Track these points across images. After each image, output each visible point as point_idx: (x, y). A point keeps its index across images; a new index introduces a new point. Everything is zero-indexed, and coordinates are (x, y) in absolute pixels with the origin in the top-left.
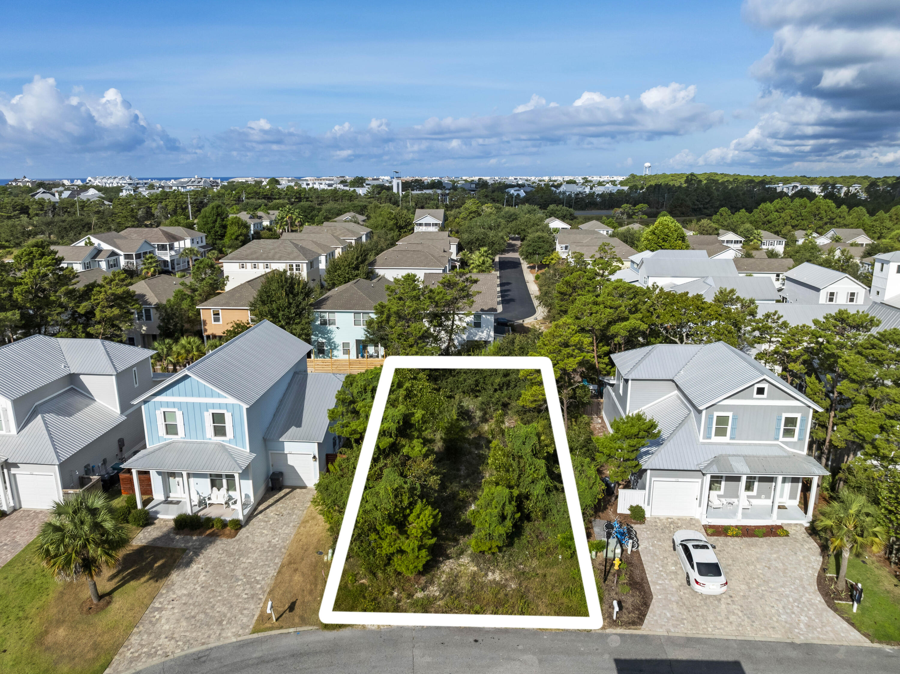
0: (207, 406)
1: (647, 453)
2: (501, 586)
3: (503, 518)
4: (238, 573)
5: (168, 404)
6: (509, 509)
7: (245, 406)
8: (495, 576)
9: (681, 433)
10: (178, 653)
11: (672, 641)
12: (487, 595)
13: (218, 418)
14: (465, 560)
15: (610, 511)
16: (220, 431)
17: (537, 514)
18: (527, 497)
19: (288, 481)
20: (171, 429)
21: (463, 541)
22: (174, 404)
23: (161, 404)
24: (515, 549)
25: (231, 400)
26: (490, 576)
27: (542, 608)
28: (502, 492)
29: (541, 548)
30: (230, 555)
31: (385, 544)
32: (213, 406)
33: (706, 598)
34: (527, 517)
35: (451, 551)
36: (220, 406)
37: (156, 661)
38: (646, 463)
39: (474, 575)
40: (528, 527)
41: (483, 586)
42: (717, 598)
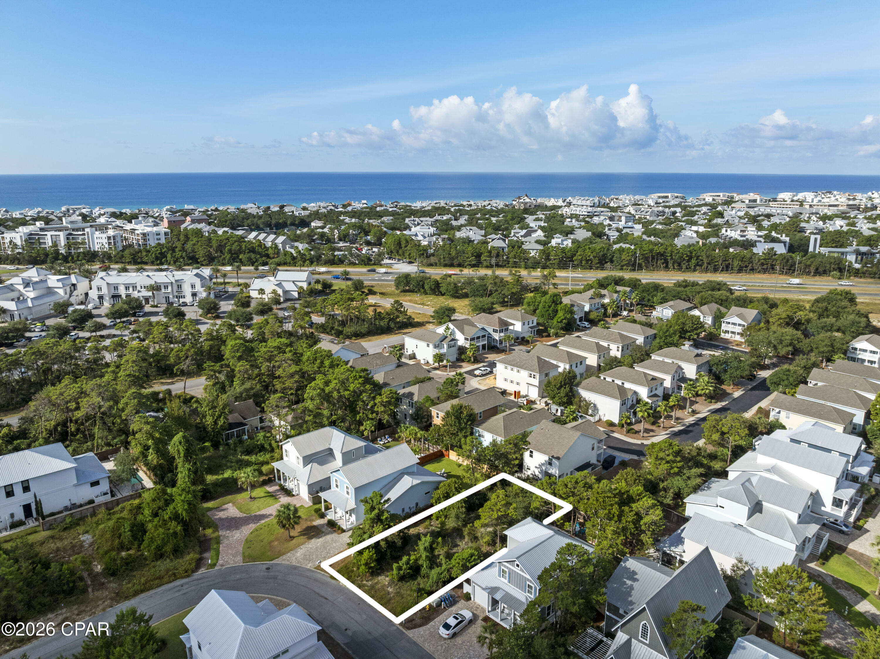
0: (345, 483)
7: (353, 487)
13: (348, 488)
14: (388, 579)
16: (348, 493)
20: (337, 486)
22: (338, 478)
23: (335, 476)
25: (349, 483)
26: (389, 589)
30: (332, 540)
39: (385, 585)
41: (383, 590)
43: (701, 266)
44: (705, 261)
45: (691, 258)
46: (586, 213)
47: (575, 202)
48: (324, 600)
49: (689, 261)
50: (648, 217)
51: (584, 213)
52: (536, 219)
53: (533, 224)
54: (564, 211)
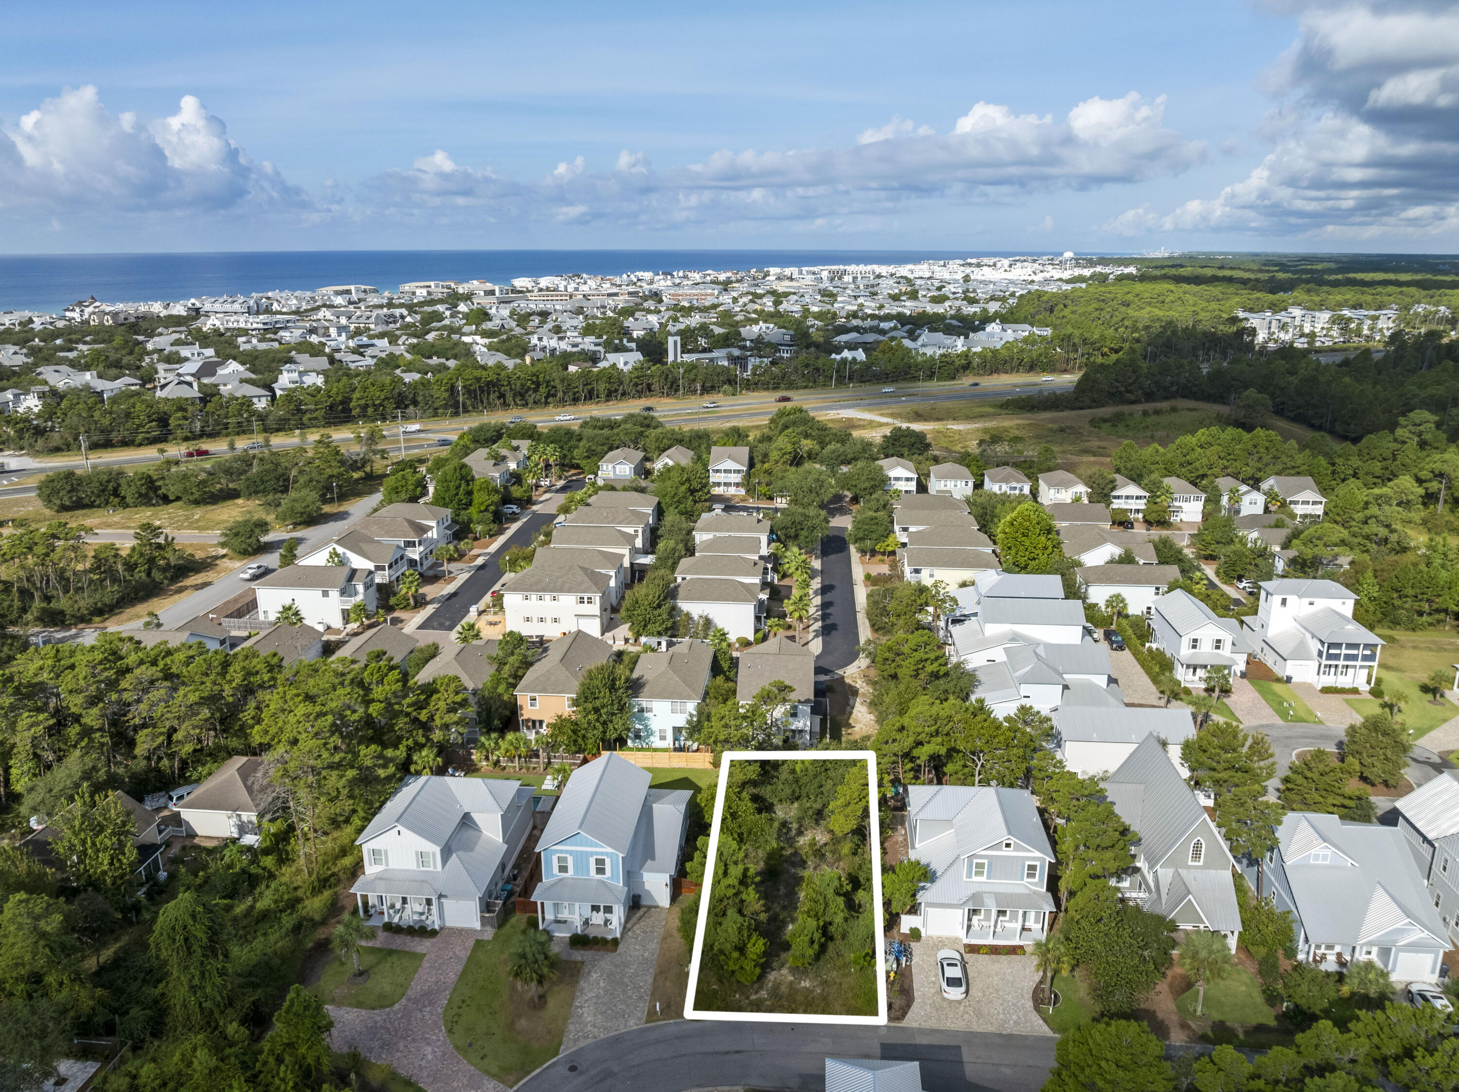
0: (592, 854)
1: (923, 888)
2: (809, 991)
3: (812, 942)
4: (626, 980)
5: (562, 851)
6: (817, 936)
7: (621, 855)
8: (806, 984)
9: (948, 873)
10: (602, 1036)
11: (921, 1031)
12: (800, 998)
13: (600, 862)
14: (784, 971)
15: (895, 931)
16: (601, 871)
17: (838, 936)
18: (830, 923)
19: (644, 902)
20: (563, 869)
21: (783, 956)
22: (567, 852)
23: (557, 851)
24: (821, 963)
25: (609, 850)
26: (803, 984)
27: (838, 1007)
28: (812, 923)
29: (839, 962)
30: (617, 966)
31: (731, 963)
32: (597, 853)
33: (951, 1002)
34: (832, 938)
35: (775, 965)
36: (602, 853)
37: (590, 1041)
38: (921, 897)
39: (791, 983)
40: (831, 946)
41: (797, 991)
42: (959, 1002)
43: (554, 396)
44: (560, 387)
45: (538, 384)
46: (261, 326)
47: (207, 307)
48: (737, 1056)
49: (536, 390)
50: (372, 326)
51: (255, 326)
52: (177, 343)
53: (185, 352)
54: (208, 324)
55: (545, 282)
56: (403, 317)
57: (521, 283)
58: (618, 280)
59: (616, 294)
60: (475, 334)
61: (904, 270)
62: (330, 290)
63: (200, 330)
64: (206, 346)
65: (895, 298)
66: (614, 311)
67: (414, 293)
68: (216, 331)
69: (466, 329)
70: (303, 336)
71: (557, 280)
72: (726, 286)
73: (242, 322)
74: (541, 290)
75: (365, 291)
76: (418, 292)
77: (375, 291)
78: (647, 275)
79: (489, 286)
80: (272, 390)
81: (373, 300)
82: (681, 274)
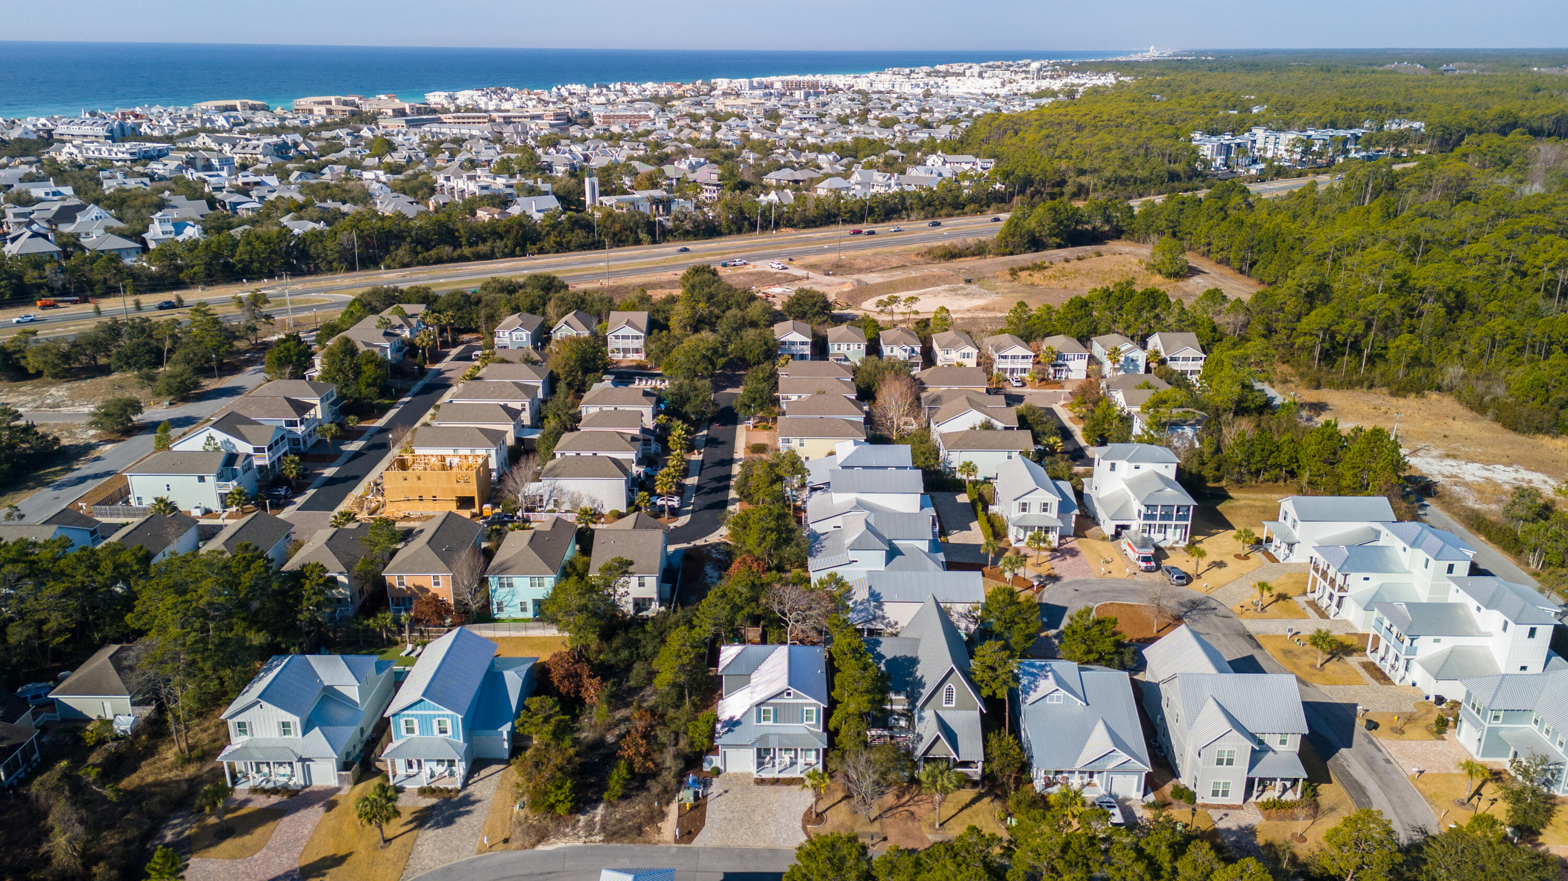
10: (437, 867)
15: (697, 769)
16: (443, 730)
22: (413, 715)
23: (405, 715)
25: (451, 713)
32: (439, 716)
36: (444, 716)
38: (719, 740)
47: (62, 128)
48: (549, 876)
50: (261, 157)
52: (29, 178)
53: (37, 192)
54: (63, 155)
55: (465, 97)
56: (296, 145)
57: (436, 98)
58: (545, 96)
59: (539, 117)
60: (378, 168)
61: (862, 82)
62: (211, 104)
63: (53, 161)
64: (65, 184)
65: (843, 121)
66: (534, 138)
67: (311, 112)
68: (74, 163)
69: (368, 162)
70: (179, 168)
71: (476, 94)
72: (664, 103)
73: (106, 151)
74: (458, 109)
75: (253, 108)
76: (316, 109)
77: (265, 108)
78: (579, 88)
79: (398, 103)
80: (144, 242)
81: (262, 119)
82: (618, 87)
